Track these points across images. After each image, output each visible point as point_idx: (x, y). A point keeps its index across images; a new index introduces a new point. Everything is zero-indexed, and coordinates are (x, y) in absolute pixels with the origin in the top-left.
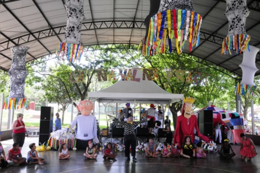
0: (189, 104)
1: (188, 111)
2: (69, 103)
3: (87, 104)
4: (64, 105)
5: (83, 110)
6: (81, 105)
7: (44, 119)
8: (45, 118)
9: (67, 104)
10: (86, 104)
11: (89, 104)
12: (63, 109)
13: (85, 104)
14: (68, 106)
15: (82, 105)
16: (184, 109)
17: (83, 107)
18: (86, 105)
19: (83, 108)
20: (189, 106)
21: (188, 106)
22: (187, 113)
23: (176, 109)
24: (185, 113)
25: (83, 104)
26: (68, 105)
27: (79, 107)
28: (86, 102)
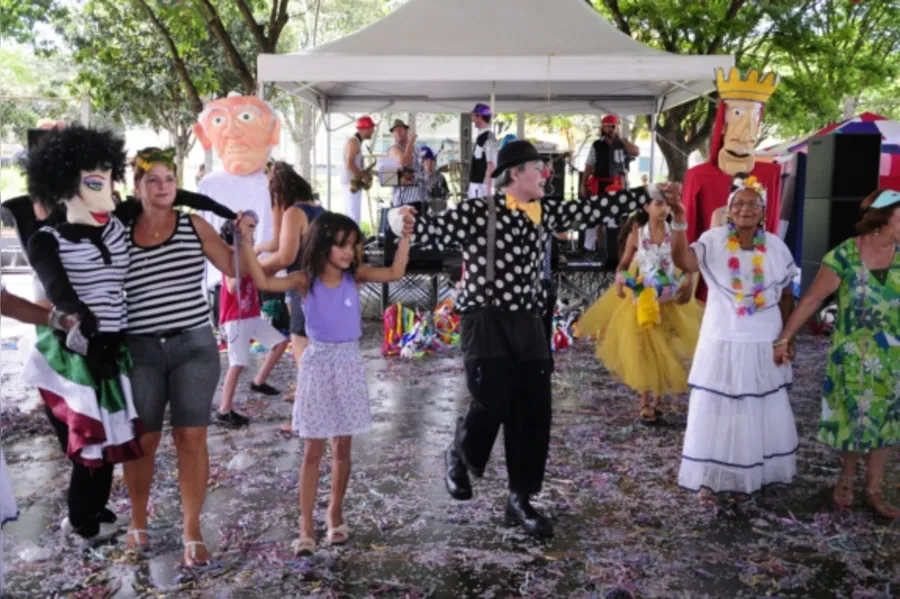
0: (745, 104)
3: (246, 117)
4: (180, 132)
5: (227, 150)
6: (214, 122)
10: (241, 117)
11: (252, 116)
13: (234, 117)
15: (218, 121)
16: (723, 132)
17: (225, 132)
18: (239, 121)
19: (227, 138)
20: (741, 112)
21: (737, 113)
22: (731, 153)
23: (686, 138)
24: (722, 152)
25: (223, 119)
27: (207, 133)
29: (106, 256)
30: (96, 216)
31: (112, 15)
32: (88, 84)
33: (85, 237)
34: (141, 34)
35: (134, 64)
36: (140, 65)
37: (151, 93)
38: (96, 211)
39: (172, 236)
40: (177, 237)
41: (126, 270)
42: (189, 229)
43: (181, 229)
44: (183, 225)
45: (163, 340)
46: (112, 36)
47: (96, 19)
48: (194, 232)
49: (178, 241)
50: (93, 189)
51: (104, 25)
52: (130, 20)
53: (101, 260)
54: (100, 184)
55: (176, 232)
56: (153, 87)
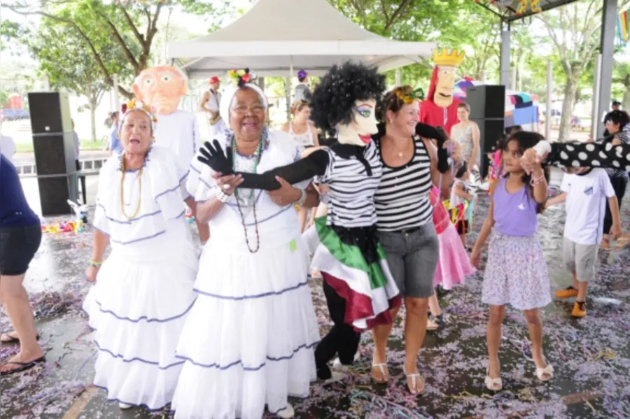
0: (450, 68)
1: (446, 88)
2: (102, 91)
3: (166, 79)
5: (155, 99)
6: (146, 82)
7: (45, 131)
8: (47, 128)
9: (99, 93)
10: (163, 79)
12: (90, 105)
14: (101, 97)
15: (148, 82)
17: (154, 88)
19: (155, 92)
21: (446, 73)
22: (442, 95)
26: (103, 95)
28: (159, 73)
29: (368, 169)
30: (362, 138)
31: (52, 34)
32: (46, 70)
33: (352, 155)
34: (68, 44)
35: (65, 60)
36: (68, 61)
37: (76, 76)
38: (364, 134)
39: (413, 157)
40: (417, 158)
41: (378, 180)
42: (423, 151)
43: (418, 151)
44: (420, 148)
45: (407, 235)
46: (52, 45)
47: (44, 37)
48: (427, 154)
49: (418, 162)
50: (363, 115)
51: (47, 40)
52: (62, 37)
53: (365, 173)
54: (368, 112)
55: (416, 154)
56: (77, 72)
